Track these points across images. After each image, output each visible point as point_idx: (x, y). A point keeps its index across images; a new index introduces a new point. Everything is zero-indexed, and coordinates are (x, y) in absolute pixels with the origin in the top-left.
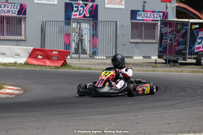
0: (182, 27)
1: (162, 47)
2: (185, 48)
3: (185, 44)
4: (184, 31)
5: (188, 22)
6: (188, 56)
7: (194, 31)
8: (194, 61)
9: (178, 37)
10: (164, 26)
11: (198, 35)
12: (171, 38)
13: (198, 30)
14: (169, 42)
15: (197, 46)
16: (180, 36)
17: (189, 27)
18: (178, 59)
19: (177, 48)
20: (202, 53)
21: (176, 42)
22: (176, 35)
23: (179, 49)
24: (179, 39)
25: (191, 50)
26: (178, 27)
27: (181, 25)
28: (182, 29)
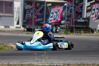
0: (40, 5)
1: (26, 19)
2: (43, 20)
3: (43, 17)
4: (41, 8)
5: (45, 1)
7: (49, 8)
9: (37, 12)
10: (26, 4)
11: (51, 11)
12: (32, 13)
13: (51, 7)
14: (30, 16)
15: (50, 19)
16: (39, 11)
17: (45, 5)
18: (37, 28)
19: (37, 20)
20: (53, 24)
21: (35, 16)
22: (35, 11)
23: (38, 21)
24: (38, 14)
25: (46, 22)
26: (38, 5)
27: (39, 4)
28: (40, 6)
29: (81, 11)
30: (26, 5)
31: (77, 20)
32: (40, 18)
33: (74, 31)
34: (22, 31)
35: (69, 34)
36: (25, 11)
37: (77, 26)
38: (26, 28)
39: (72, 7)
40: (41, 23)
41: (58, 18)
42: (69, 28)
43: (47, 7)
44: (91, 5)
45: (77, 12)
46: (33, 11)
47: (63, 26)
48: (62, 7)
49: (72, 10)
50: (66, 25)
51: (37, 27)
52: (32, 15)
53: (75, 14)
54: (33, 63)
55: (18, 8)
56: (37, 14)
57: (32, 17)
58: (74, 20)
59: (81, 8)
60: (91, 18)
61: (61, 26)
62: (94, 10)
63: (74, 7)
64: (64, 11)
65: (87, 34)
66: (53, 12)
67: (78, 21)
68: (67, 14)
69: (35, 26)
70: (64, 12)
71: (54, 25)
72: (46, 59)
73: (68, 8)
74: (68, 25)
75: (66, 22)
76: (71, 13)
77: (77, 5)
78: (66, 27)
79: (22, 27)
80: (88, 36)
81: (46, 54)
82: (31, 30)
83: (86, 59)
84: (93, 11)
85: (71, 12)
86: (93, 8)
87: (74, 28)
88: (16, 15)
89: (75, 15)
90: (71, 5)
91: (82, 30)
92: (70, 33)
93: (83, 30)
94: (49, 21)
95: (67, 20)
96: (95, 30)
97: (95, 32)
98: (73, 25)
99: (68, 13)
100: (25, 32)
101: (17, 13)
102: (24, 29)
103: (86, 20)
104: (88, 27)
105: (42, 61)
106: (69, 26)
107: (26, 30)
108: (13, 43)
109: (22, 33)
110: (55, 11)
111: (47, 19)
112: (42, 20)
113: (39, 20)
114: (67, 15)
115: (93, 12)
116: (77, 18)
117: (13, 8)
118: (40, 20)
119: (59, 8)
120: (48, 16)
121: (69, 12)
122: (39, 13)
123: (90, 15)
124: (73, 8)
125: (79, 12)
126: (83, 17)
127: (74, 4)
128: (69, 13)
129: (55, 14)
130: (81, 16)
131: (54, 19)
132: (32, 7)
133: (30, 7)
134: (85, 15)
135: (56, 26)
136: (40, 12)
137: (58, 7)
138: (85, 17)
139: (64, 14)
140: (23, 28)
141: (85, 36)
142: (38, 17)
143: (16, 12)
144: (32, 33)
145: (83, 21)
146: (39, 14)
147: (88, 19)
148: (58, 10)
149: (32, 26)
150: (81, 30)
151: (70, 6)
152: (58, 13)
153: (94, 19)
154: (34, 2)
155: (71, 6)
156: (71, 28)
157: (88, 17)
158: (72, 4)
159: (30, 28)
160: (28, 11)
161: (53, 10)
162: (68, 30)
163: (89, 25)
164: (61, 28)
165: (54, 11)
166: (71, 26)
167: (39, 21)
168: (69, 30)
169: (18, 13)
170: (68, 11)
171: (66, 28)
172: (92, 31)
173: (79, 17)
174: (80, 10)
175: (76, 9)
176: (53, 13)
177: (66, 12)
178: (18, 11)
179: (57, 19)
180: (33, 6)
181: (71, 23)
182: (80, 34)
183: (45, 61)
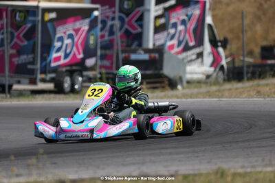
0: (25, 18)
2: (34, 58)
3: (33, 51)
4: (29, 25)
5: (37, 7)
6: (40, 76)
7: (49, 25)
8: (51, 86)
9: (18, 37)
11: (55, 34)
12: (2, 40)
13: (55, 23)
15: (55, 55)
16: (21, 35)
17: (40, 18)
18: (19, 82)
19: (16, 60)
20: (64, 69)
21: (13, 48)
22: (12, 34)
23: (20, 62)
24: (19, 42)
25: (44, 64)
26: (17, 18)
27: (22, 14)
28: (25, 21)
29: (140, 30)
31: (129, 56)
32: (27, 54)
39: (113, 19)
40: (30, 67)
41: (77, 53)
42: (108, 79)
43: (44, 23)
44: (166, 14)
46: (5, 35)
47: (91, 74)
48: (87, 21)
49: (115, 29)
50: (98, 71)
51: (17, 79)
52: (2, 46)
53: (125, 40)
56: (16, 43)
57: (3, 51)
58: (121, 56)
59: (139, 23)
60: (166, 48)
61: (85, 73)
62: (175, 25)
63: (121, 19)
64: (92, 32)
65: (158, 93)
66: (63, 35)
67: (133, 57)
68: (103, 39)
69: (11, 77)
70: (93, 35)
71: (67, 71)
73: (104, 22)
74: (103, 71)
75: (99, 63)
76: (111, 38)
77: (127, 15)
78: (99, 76)
84: (172, 27)
85: (111, 33)
86: (173, 21)
89: (122, 42)
90: (111, 15)
91: (145, 83)
93: (148, 83)
94: (52, 60)
95: (103, 57)
96: (178, 82)
97: (179, 87)
98: (118, 68)
99: (102, 37)
103: (153, 55)
104: (161, 72)
106: (107, 73)
110: (68, 33)
111: (45, 55)
112: (31, 60)
113: (24, 58)
114: (101, 43)
115: (172, 31)
116: (128, 49)
118: (27, 61)
119: (78, 25)
120: (47, 48)
121: (107, 34)
122: (23, 39)
123: (166, 41)
124: (117, 23)
125: (134, 32)
126: (145, 46)
127: (121, 11)
128: (106, 38)
129: (67, 41)
130: (140, 45)
131: (66, 56)
132: (2, 25)
134: (151, 40)
135: (71, 73)
136: (24, 36)
137: (75, 21)
138: (151, 46)
139: (91, 41)
142: (20, 52)
144: (3, 98)
145: (146, 57)
146: (21, 44)
147: (159, 50)
148: (77, 31)
149: (4, 76)
151: (108, 17)
152: (76, 39)
153: (176, 50)
154: (7, 11)
155: (110, 18)
156: (113, 79)
157: (159, 46)
158: (114, 12)
161: (61, 31)
163: (161, 68)
164: (85, 78)
165: (65, 33)
166: (112, 73)
167: (24, 61)
170: (103, 33)
171: (101, 78)
172: (172, 84)
173: (134, 47)
174: (138, 27)
175: (126, 26)
176: (61, 39)
177: (99, 34)
179: (74, 55)
180: (5, 20)
181: (112, 64)
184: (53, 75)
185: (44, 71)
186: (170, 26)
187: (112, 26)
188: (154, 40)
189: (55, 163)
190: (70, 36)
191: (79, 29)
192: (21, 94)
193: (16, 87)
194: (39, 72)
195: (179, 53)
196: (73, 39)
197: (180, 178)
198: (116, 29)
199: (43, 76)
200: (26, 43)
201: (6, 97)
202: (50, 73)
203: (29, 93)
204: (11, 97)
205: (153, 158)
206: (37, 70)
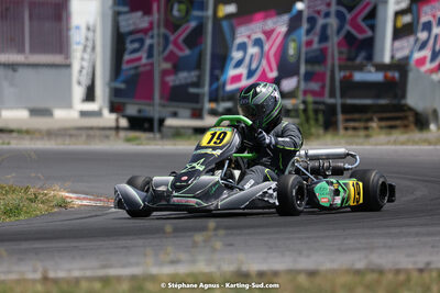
0: (187, 12)
1: (122, 77)
2: (199, 77)
3: (199, 65)
4: (193, 24)
6: (208, 106)
7: (225, 24)
9: (175, 43)
10: (125, 9)
11: (233, 38)
12: (151, 47)
13: (234, 21)
14: (144, 61)
15: (232, 72)
16: (180, 40)
17: (210, 12)
18: (175, 115)
19: (172, 80)
21: (167, 59)
22: (166, 38)
23: (177, 83)
24: (176, 51)
25: (215, 86)
27: (183, 7)
28: (186, 17)
29: (369, 33)
30: (125, 13)
31: (351, 76)
32: (189, 69)
33: (341, 125)
34: (110, 129)
35: (318, 137)
36: (120, 41)
37: (350, 101)
38: (123, 116)
39: (327, 15)
40: (192, 90)
41: (267, 69)
42: (316, 112)
43: (216, 19)
44: (414, 7)
45: (349, 39)
46: (155, 41)
47: (289, 103)
48: (286, 18)
49: (329, 32)
50: (301, 97)
51: (172, 109)
52: (150, 57)
53: (345, 50)
54: (154, 270)
55: (88, 29)
56: (172, 52)
57: (152, 64)
58: (339, 75)
59: (369, 22)
60: (412, 62)
62: (428, 27)
63: (340, 15)
64: (293, 36)
65: (397, 135)
66: (246, 40)
67: (358, 76)
68: (309, 49)
69: (164, 106)
70: (294, 41)
72: (214, 250)
73: (312, 20)
74: (310, 99)
75: (303, 86)
76: (323, 45)
77: (350, 9)
78: (302, 107)
79: (106, 112)
80: (403, 144)
81: (216, 229)
82: (146, 125)
83: (390, 247)
84: (423, 30)
85: (324, 37)
86: (424, 19)
87: (339, 109)
88: (82, 59)
89: (340, 53)
90: (323, 8)
91: (376, 119)
92: (321, 131)
93: (381, 119)
94: (229, 81)
95: (309, 77)
96: (431, 118)
97: (433, 127)
98: (332, 95)
99: (309, 43)
100: (122, 134)
101: (85, 50)
102: (117, 120)
103: (390, 74)
104: (403, 102)
105: (194, 262)
106: (315, 103)
107: (124, 122)
108: (68, 184)
109: (107, 137)
110: (254, 37)
111: (217, 72)
112: (195, 79)
113: (184, 77)
114: (306, 53)
115: (423, 36)
116: (349, 63)
117: (68, 29)
118: (189, 81)
119: (269, 24)
120: (221, 60)
121: (316, 39)
122: (184, 47)
123: (412, 52)
124: (333, 22)
125: (360, 36)
126: (377, 59)
127: (339, 2)
128: (315, 46)
129: (253, 50)
130: (370, 58)
131: (251, 74)
132: (151, 24)
133: (144, 24)
134: (388, 49)
136: (185, 41)
137: (266, 18)
138: (387, 59)
139: (291, 51)
140: (114, 116)
141: (388, 143)
142: (177, 67)
143: (80, 48)
144: (149, 139)
145: (378, 77)
146: (180, 54)
147: (401, 66)
148: (268, 34)
149: (153, 105)
150: (371, 120)
151: (319, 12)
152: (266, 47)
153: (428, 66)
155: (322, 14)
156: (324, 112)
157: (400, 60)
158: (329, 5)
159: (142, 115)
160: (132, 42)
161: (243, 34)
162: (312, 122)
163: (404, 96)
165: (249, 37)
166: (324, 103)
167: (183, 82)
168: (317, 120)
169: (89, 50)
170: (310, 37)
171: (305, 111)
172: (421, 122)
173: (359, 60)
174: (367, 29)
175: (348, 27)
176: (243, 47)
177: (304, 39)
178: (87, 39)
179: (264, 72)
180: (155, 16)
181: (323, 87)
182: (367, 136)
183: (209, 262)
184: (228, 105)
185: (214, 98)
186: (420, 27)
187: (324, 27)
188: (392, 50)
189: (231, 245)
190: (258, 43)
191: (272, 31)
192: (177, 133)
193: (170, 122)
194: (206, 98)
195: (432, 71)
196: (262, 47)
197: (434, 274)
198: (332, 31)
199: (213, 105)
200: (187, 52)
201: (154, 139)
202: (223, 100)
203: (191, 131)
204: (162, 138)
205: (389, 241)
206: (203, 95)
